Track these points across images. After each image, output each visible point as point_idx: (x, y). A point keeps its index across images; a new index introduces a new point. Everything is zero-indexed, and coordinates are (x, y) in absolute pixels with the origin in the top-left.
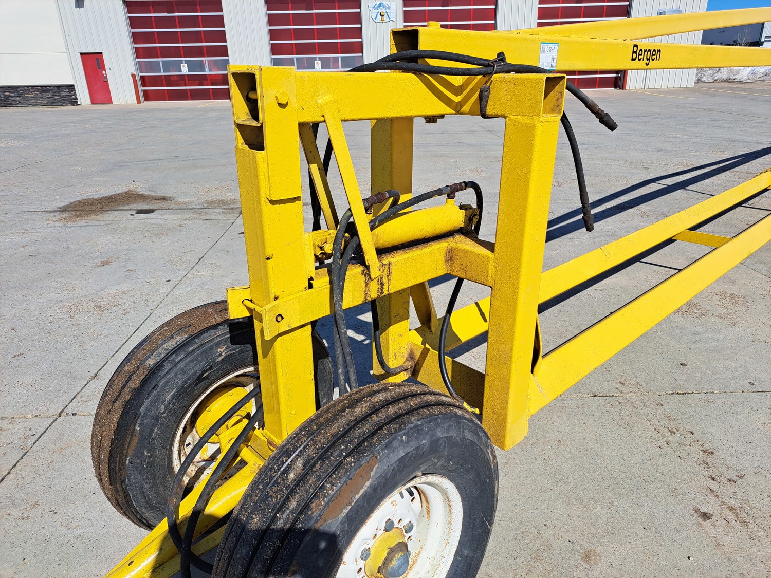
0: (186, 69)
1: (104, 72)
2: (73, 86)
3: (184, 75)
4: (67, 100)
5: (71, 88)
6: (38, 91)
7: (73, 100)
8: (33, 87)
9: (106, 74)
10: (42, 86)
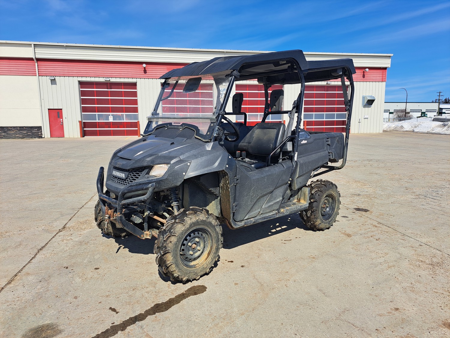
0: (112, 119)
1: (61, 120)
2: (41, 127)
3: (110, 122)
4: (35, 135)
5: (39, 128)
6: (17, 130)
7: (39, 135)
8: (14, 127)
9: (62, 121)
10: (20, 127)
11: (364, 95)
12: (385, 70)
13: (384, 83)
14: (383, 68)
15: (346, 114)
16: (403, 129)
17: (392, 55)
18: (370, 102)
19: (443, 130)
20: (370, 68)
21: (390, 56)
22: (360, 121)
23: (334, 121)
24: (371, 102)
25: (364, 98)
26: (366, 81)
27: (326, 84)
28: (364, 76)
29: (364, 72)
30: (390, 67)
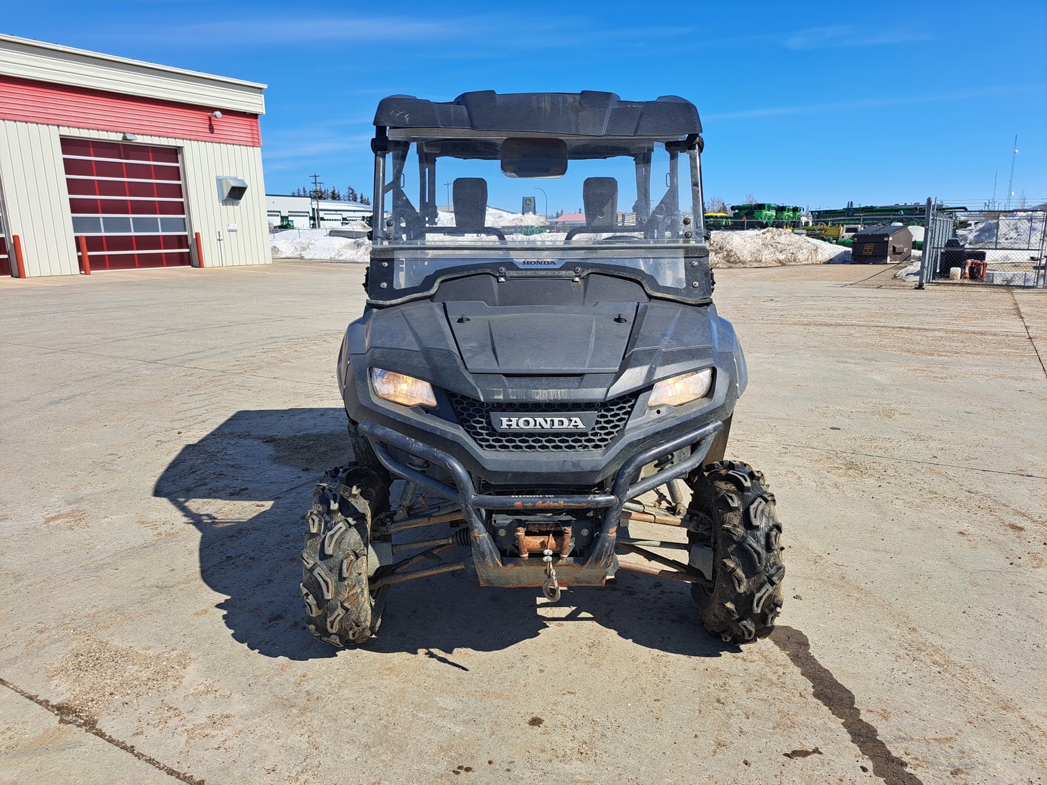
11: (220, 174)
12: (255, 120)
13: (258, 150)
14: (251, 114)
15: (184, 219)
16: (279, 253)
17: (265, 86)
18: (237, 193)
19: (359, 254)
20: (226, 112)
21: (261, 89)
22: (219, 236)
23: (159, 236)
24: (237, 191)
25: (220, 181)
26: (219, 140)
27: (120, 139)
28: (211, 129)
29: (210, 119)
30: (264, 113)
